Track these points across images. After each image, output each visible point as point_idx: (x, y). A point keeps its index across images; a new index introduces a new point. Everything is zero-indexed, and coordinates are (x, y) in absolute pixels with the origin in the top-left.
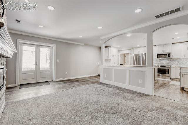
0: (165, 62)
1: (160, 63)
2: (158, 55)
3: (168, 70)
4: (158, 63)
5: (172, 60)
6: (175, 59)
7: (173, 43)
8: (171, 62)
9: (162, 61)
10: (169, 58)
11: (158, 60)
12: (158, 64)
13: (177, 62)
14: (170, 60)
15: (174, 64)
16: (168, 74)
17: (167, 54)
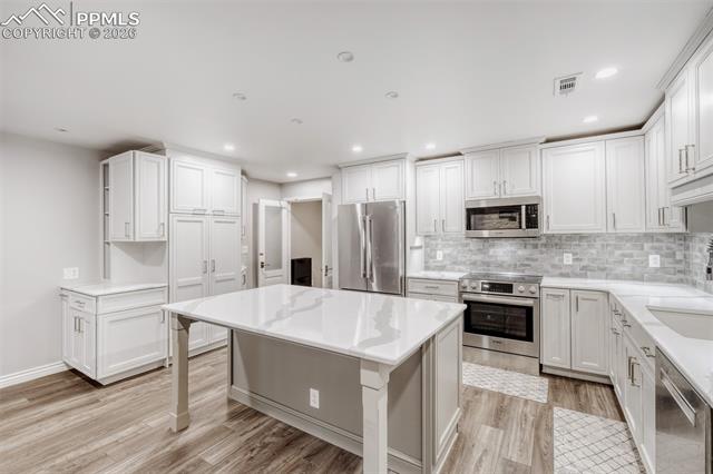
0: (506, 255)
1: (479, 257)
2: (471, 212)
3: (529, 310)
4: (474, 258)
5: (544, 241)
6: (560, 237)
7: (548, 141)
8: (537, 255)
9: (491, 252)
10: (531, 232)
11: (473, 245)
12: (474, 263)
13: (568, 259)
14: (536, 246)
15: (554, 266)
16: (529, 338)
17: (517, 208)
